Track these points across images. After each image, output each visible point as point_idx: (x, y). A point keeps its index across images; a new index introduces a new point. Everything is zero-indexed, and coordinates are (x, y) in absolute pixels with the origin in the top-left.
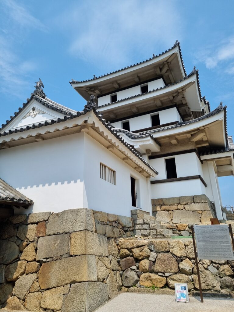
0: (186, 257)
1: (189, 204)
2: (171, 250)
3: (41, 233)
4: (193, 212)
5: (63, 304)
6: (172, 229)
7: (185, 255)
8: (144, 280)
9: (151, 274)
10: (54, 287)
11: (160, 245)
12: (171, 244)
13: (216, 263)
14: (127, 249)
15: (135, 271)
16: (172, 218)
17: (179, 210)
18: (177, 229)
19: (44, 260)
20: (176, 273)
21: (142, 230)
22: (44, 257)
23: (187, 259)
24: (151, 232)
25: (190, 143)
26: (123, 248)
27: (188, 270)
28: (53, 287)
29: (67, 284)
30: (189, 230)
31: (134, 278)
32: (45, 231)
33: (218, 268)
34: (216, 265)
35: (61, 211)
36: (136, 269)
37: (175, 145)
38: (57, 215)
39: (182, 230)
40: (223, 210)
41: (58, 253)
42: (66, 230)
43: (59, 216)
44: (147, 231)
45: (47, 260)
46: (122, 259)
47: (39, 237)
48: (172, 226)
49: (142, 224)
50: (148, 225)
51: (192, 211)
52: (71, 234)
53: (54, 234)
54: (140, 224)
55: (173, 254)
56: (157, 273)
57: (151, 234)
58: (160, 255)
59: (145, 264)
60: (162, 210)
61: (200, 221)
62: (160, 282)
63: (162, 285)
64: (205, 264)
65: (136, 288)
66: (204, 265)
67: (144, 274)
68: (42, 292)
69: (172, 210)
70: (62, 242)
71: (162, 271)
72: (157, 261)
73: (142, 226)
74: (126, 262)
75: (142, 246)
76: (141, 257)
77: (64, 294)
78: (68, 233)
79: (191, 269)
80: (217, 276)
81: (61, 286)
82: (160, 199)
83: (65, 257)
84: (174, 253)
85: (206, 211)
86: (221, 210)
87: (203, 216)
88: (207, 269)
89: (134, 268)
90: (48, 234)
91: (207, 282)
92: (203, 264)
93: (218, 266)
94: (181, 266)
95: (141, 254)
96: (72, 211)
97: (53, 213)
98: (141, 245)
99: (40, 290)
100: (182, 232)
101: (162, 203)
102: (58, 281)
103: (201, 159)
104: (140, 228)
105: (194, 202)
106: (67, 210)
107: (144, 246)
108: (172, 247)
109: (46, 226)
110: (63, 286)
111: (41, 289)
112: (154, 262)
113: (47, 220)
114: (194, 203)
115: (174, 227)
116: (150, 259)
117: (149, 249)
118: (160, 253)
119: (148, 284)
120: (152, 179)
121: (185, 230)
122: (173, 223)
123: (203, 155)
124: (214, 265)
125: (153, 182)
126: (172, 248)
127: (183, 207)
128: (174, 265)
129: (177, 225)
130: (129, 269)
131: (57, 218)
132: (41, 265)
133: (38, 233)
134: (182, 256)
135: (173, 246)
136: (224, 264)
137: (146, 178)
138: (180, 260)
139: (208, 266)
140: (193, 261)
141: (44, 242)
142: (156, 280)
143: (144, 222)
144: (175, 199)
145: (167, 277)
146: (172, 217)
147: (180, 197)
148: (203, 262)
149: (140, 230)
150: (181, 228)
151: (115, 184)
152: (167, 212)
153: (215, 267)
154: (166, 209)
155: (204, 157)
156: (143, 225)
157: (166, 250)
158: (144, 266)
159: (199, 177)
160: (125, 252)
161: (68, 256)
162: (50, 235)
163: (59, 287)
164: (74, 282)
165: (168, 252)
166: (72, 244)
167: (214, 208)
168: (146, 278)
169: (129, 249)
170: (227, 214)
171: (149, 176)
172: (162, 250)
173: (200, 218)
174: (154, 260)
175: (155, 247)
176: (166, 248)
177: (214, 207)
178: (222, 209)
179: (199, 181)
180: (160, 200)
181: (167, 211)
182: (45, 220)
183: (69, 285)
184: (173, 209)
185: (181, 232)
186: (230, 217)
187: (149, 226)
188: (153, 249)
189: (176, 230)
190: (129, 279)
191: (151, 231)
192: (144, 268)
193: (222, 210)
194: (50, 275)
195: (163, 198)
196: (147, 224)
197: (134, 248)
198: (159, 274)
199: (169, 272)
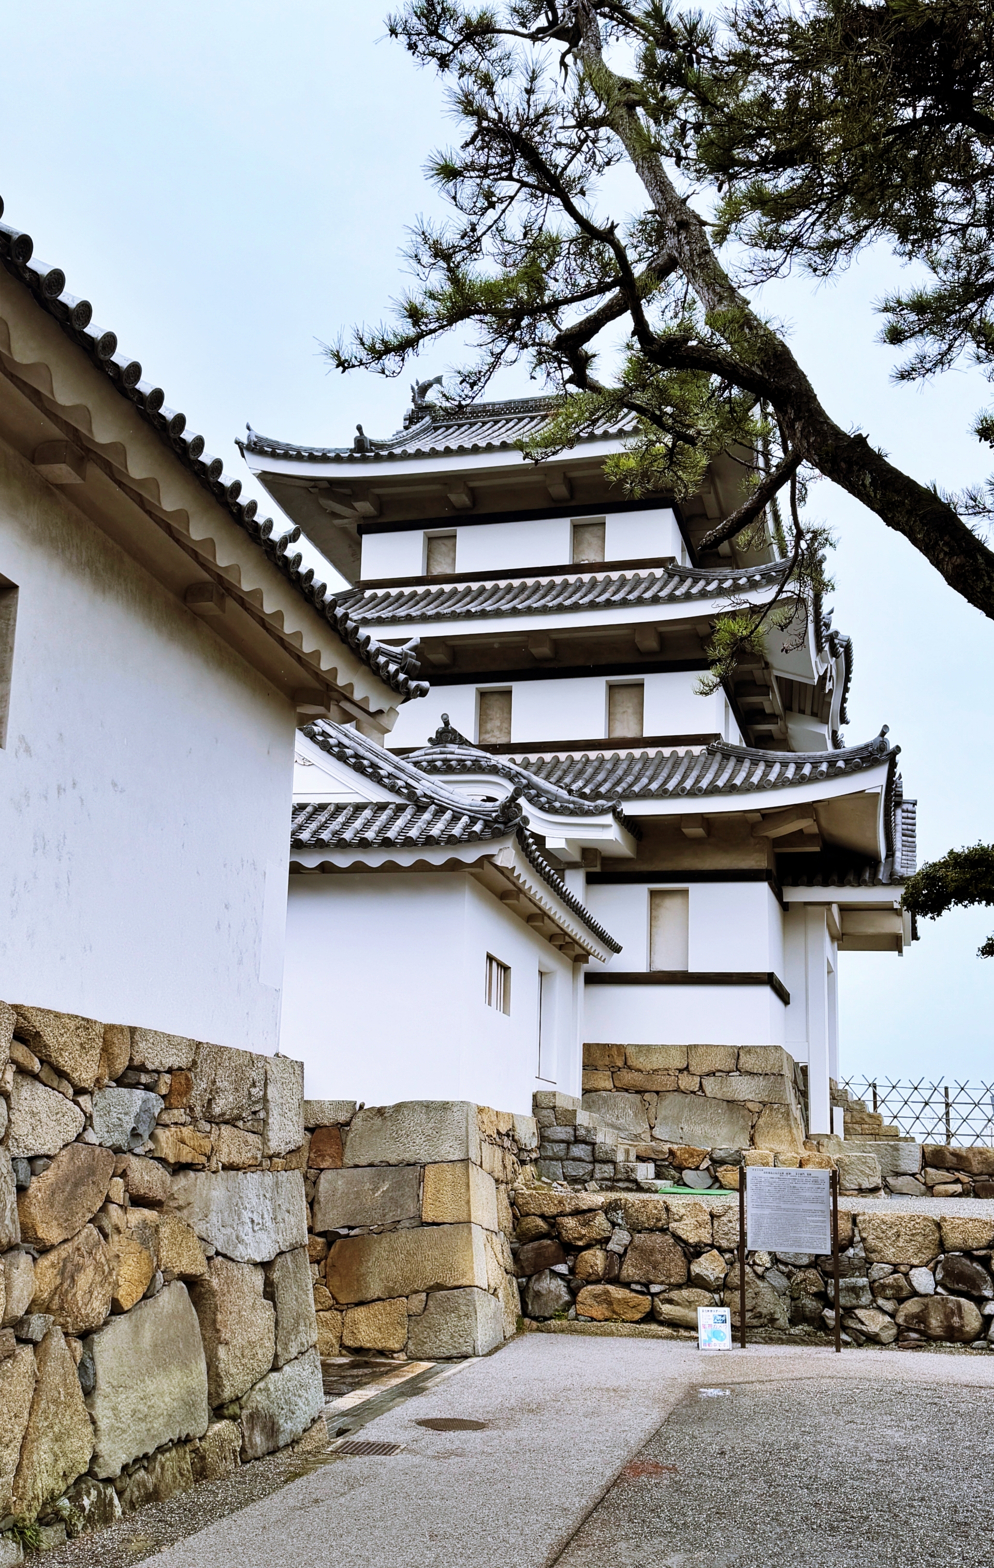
0: (712, 1246)
1: (720, 1074)
2: (673, 1225)
3: (327, 1157)
4: (731, 1105)
5: (409, 1338)
6: (654, 1161)
7: (709, 1242)
8: (589, 1301)
9: (610, 1288)
10: (379, 1299)
11: (643, 1210)
12: (674, 1210)
13: (786, 1264)
14: (543, 1216)
15: (562, 1279)
16: (653, 1121)
17: (683, 1092)
18: (671, 1163)
19: (344, 1232)
20: (679, 1287)
21: (566, 1163)
22: (342, 1223)
23: (715, 1252)
24: (597, 1171)
25: (752, 841)
26: (528, 1215)
27: (712, 1278)
28: (375, 1297)
29: (416, 1292)
30: (711, 1168)
31: (559, 1297)
32: (341, 1155)
33: (789, 1276)
34: (785, 1269)
35: (392, 1104)
36: (567, 1273)
37: (697, 842)
38: (380, 1111)
39: (690, 1168)
40: (837, 1097)
41: (384, 1216)
42: (408, 1156)
43: (386, 1115)
44: (584, 1165)
45: (352, 1233)
46: (524, 1244)
47: (322, 1170)
48: (655, 1151)
49: (568, 1143)
50: (589, 1148)
51: (728, 1101)
52: (423, 1167)
53: (371, 1165)
54: (562, 1141)
55: (678, 1238)
56: (627, 1285)
57: (598, 1175)
58: (640, 1238)
59: (596, 1259)
60: (618, 1089)
61: (752, 1140)
62: (634, 1307)
63: (638, 1316)
64: (759, 1265)
65: (565, 1323)
66: (756, 1267)
67: (590, 1287)
68: (342, 1311)
69: (657, 1093)
70: (398, 1186)
71: (643, 1280)
72: (629, 1252)
73: (568, 1148)
74: (539, 1252)
75: (590, 1210)
76: (584, 1240)
77: (409, 1316)
78: (414, 1165)
79: (722, 1276)
80: (784, 1294)
81: (400, 1296)
82: (616, 1045)
83: (408, 1225)
84: (680, 1232)
85: (776, 1106)
86: (828, 1096)
87: (761, 1122)
88: (761, 1277)
89: (562, 1268)
90: (351, 1163)
91: (758, 1310)
92: (755, 1263)
93: (790, 1271)
94: (696, 1269)
95: (583, 1232)
96: (427, 1106)
97: (364, 1104)
98: (585, 1208)
99: (337, 1306)
100: (688, 1175)
101: (620, 1063)
102: (391, 1284)
103: (785, 900)
104: (562, 1154)
105: (738, 1070)
106: (412, 1102)
107: (595, 1210)
108: (677, 1217)
109: (341, 1140)
110: (407, 1297)
111: (337, 1303)
112: (622, 1256)
113: (348, 1124)
114: (738, 1073)
115: (662, 1157)
116: (611, 1246)
117: (608, 1219)
118: (639, 1232)
119: (598, 1311)
120: (594, 965)
121: (697, 1168)
122: (653, 1138)
123: (796, 884)
124: (782, 1267)
125: (594, 979)
126: (676, 1221)
127: (698, 1085)
128: (676, 1265)
129: (675, 1147)
130: (547, 1271)
131: (378, 1121)
132: (329, 1245)
133: (319, 1159)
134: (700, 1242)
135: (680, 1214)
136: (807, 1267)
137: (570, 961)
138: (694, 1252)
139: (767, 1269)
140: (728, 1256)
141: (340, 1183)
142: (625, 1302)
143: (575, 1136)
144: (673, 1052)
145: (653, 1295)
146: (652, 1116)
147: (689, 1048)
148: (754, 1261)
149: (561, 1159)
150: (686, 1160)
151: (506, 1010)
152: (639, 1096)
153: (783, 1273)
154: (634, 1086)
155: (798, 895)
156: (571, 1146)
157: (660, 1224)
158: (592, 1267)
159: (768, 980)
160: (537, 1226)
161: (416, 1224)
162: (357, 1166)
163: (394, 1298)
164: (440, 1287)
165: (664, 1230)
166: (429, 1195)
167: (802, 1088)
168: (595, 1296)
169: (549, 1217)
170: (849, 1115)
171: (582, 957)
172: (646, 1225)
173: (753, 1127)
174: (621, 1250)
175: (627, 1216)
176: (659, 1220)
177: (806, 1084)
178: (831, 1094)
179: (766, 992)
180: (615, 1049)
181: (637, 1092)
182: (339, 1123)
183: (424, 1294)
184: (659, 1089)
185: (684, 1172)
186: (856, 1126)
187: (593, 1150)
188: (620, 1221)
189: (667, 1166)
190: (544, 1299)
191: (598, 1166)
192: (591, 1271)
193: (833, 1098)
194: (363, 1270)
195: (625, 1042)
196: (586, 1143)
197: (564, 1216)
198: (633, 1286)
199: (662, 1283)
